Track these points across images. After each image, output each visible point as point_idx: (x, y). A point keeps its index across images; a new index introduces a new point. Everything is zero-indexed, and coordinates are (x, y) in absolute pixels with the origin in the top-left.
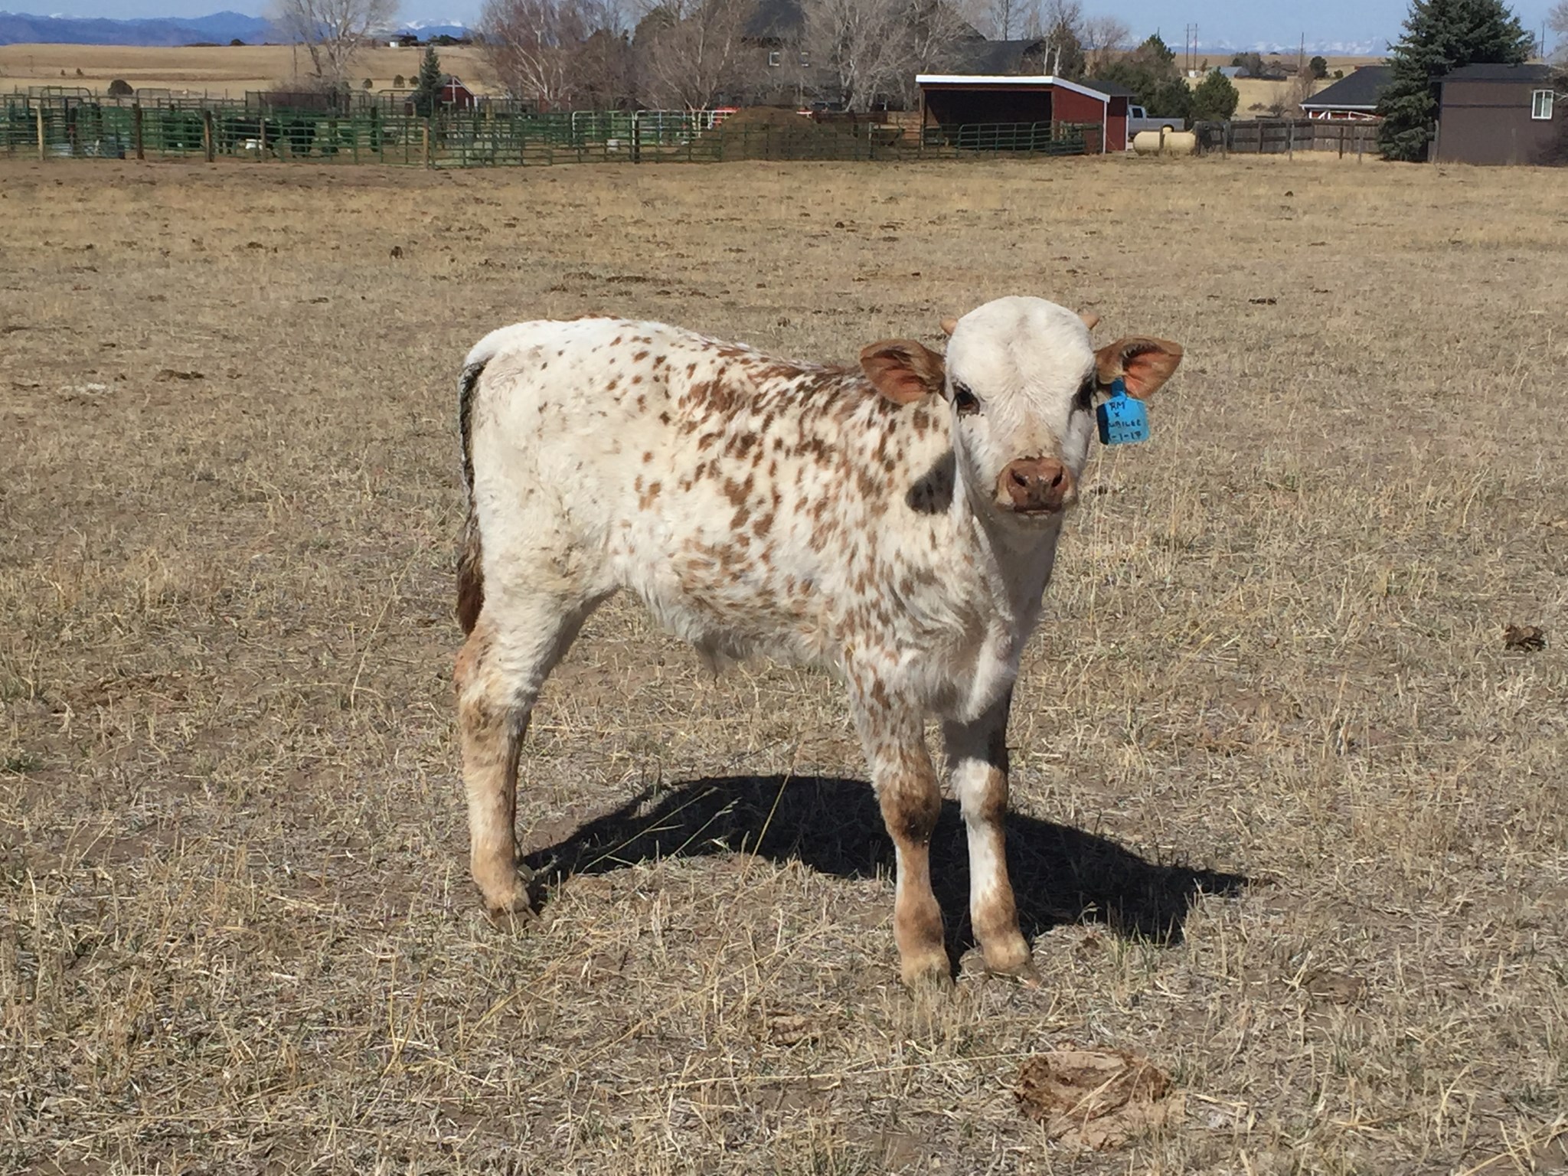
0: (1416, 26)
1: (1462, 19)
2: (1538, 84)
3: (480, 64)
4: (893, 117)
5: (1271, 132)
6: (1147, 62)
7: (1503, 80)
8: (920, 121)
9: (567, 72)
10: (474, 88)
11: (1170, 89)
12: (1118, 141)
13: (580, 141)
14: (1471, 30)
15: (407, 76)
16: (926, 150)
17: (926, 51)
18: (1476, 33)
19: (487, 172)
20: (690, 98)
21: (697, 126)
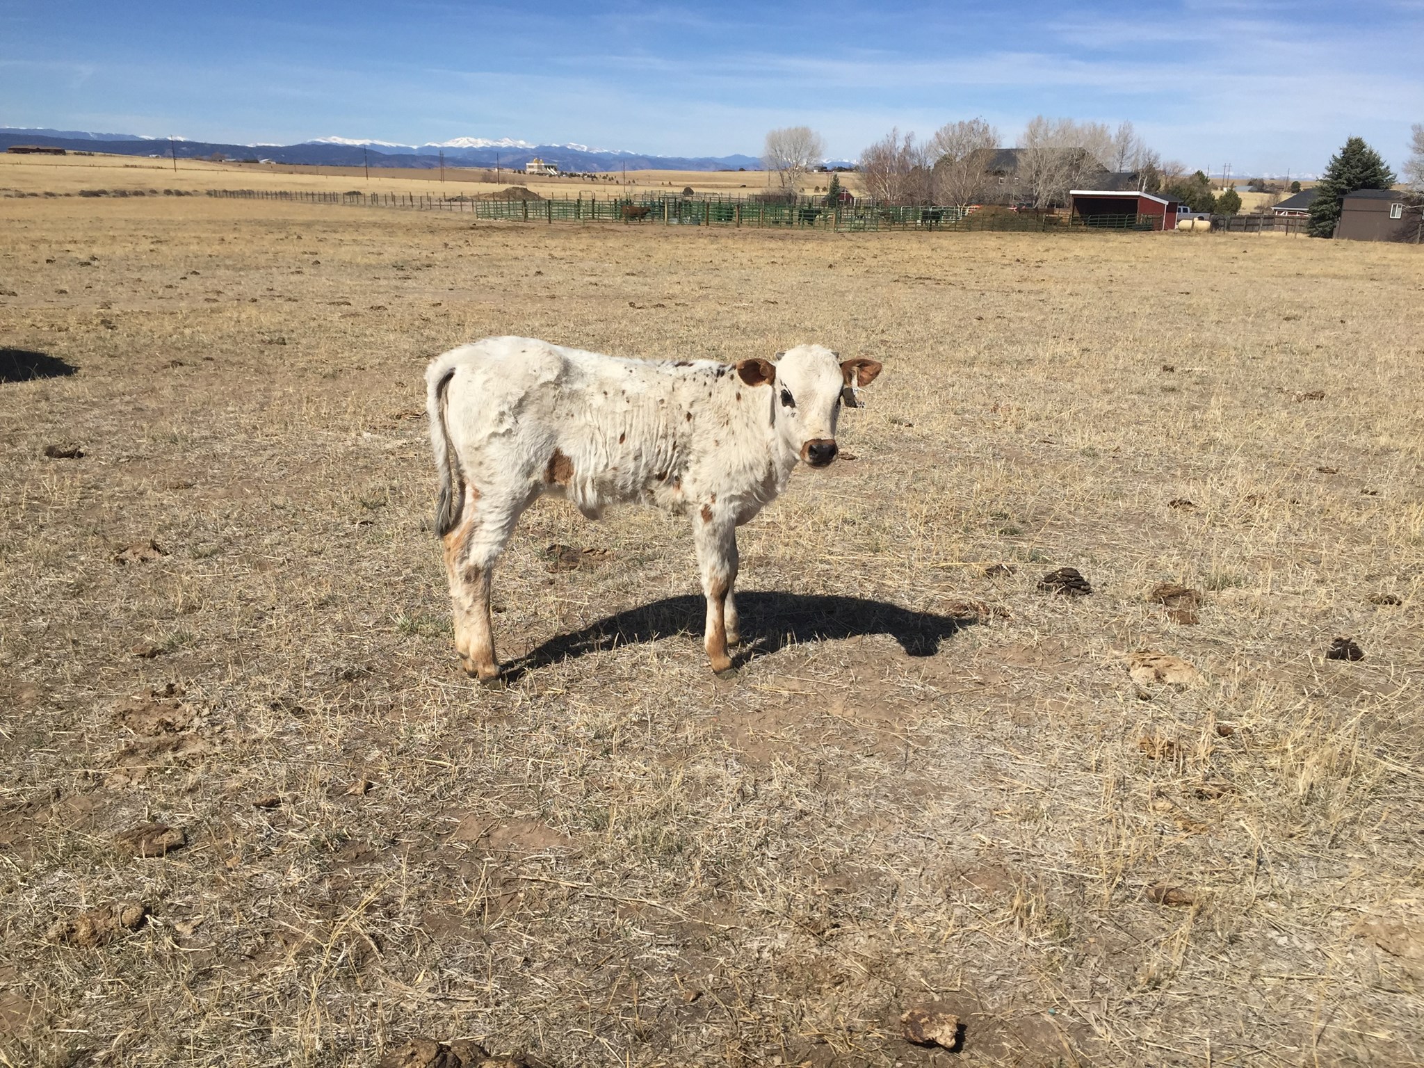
0: (1333, 169)
1: (1357, 167)
2: (1393, 200)
3: (857, 181)
4: (1057, 211)
5: (1251, 222)
6: (1193, 184)
7: (1378, 198)
8: (1070, 213)
9: (899, 187)
10: (854, 193)
11: (1204, 198)
12: (1171, 224)
13: (904, 220)
14: (1361, 172)
15: (821, 187)
16: (1072, 227)
17: (1079, 179)
18: (1365, 173)
19: (861, 234)
20: (957, 201)
21: (960, 215)
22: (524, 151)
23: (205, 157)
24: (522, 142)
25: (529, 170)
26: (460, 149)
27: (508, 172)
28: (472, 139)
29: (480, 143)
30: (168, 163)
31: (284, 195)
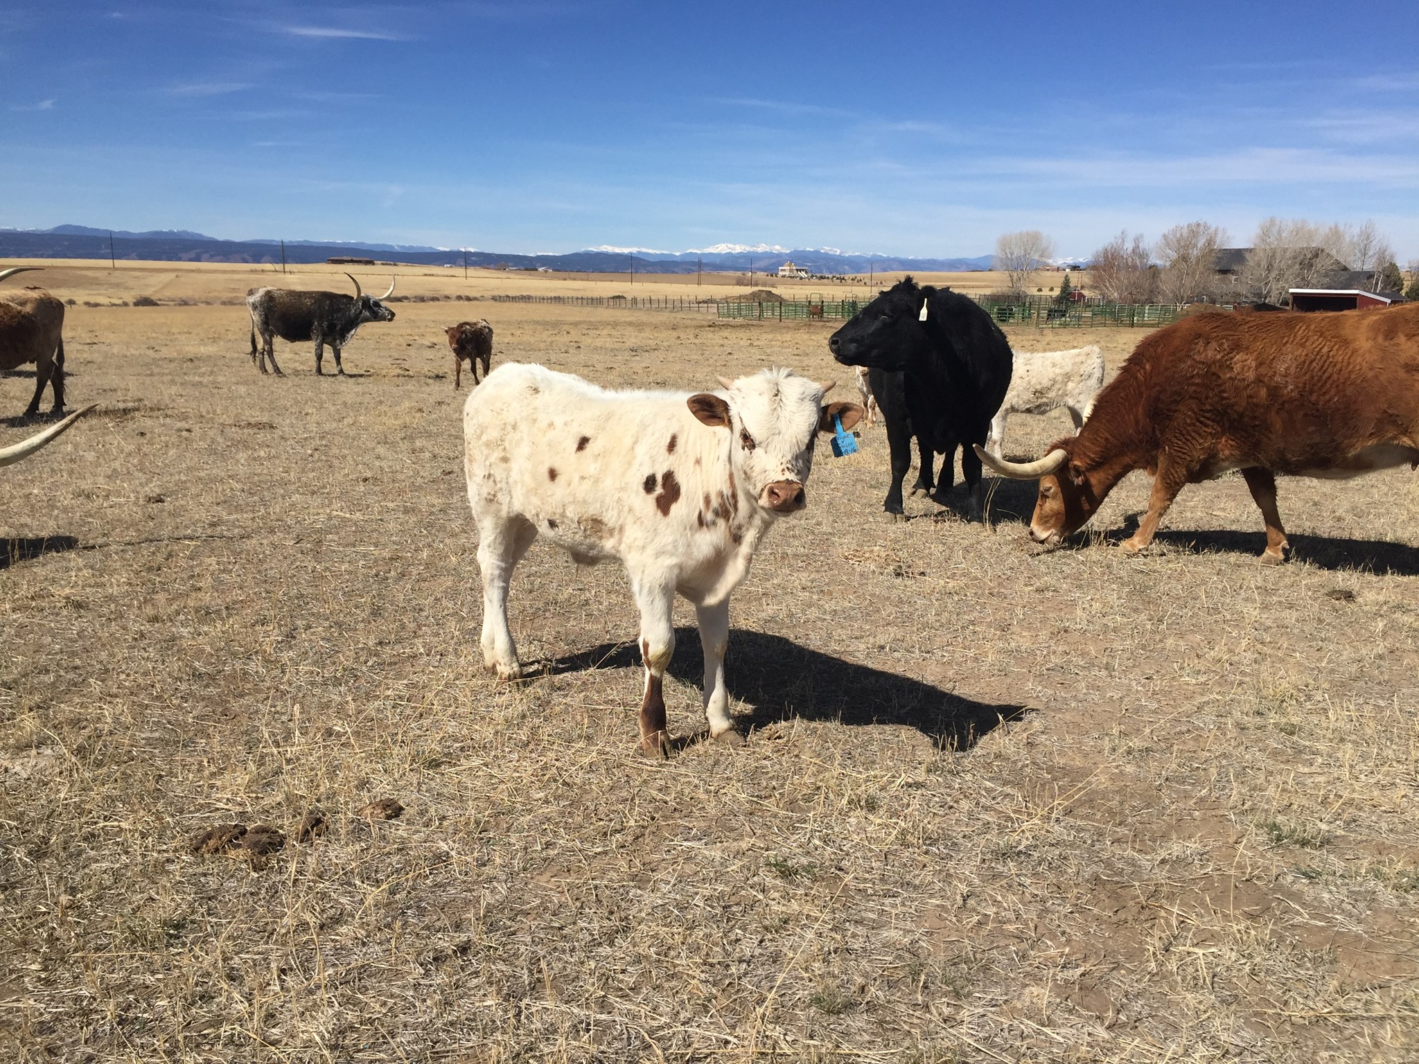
3: (1088, 280)
9: (1127, 287)
10: (1085, 293)
13: (1120, 317)
15: (1056, 286)
20: (1178, 298)
22: (779, 255)
23: (492, 266)
24: (778, 247)
25: (781, 273)
26: (719, 255)
27: (761, 275)
28: (731, 246)
29: (738, 249)
30: (460, 271)
31: (558, 299)
